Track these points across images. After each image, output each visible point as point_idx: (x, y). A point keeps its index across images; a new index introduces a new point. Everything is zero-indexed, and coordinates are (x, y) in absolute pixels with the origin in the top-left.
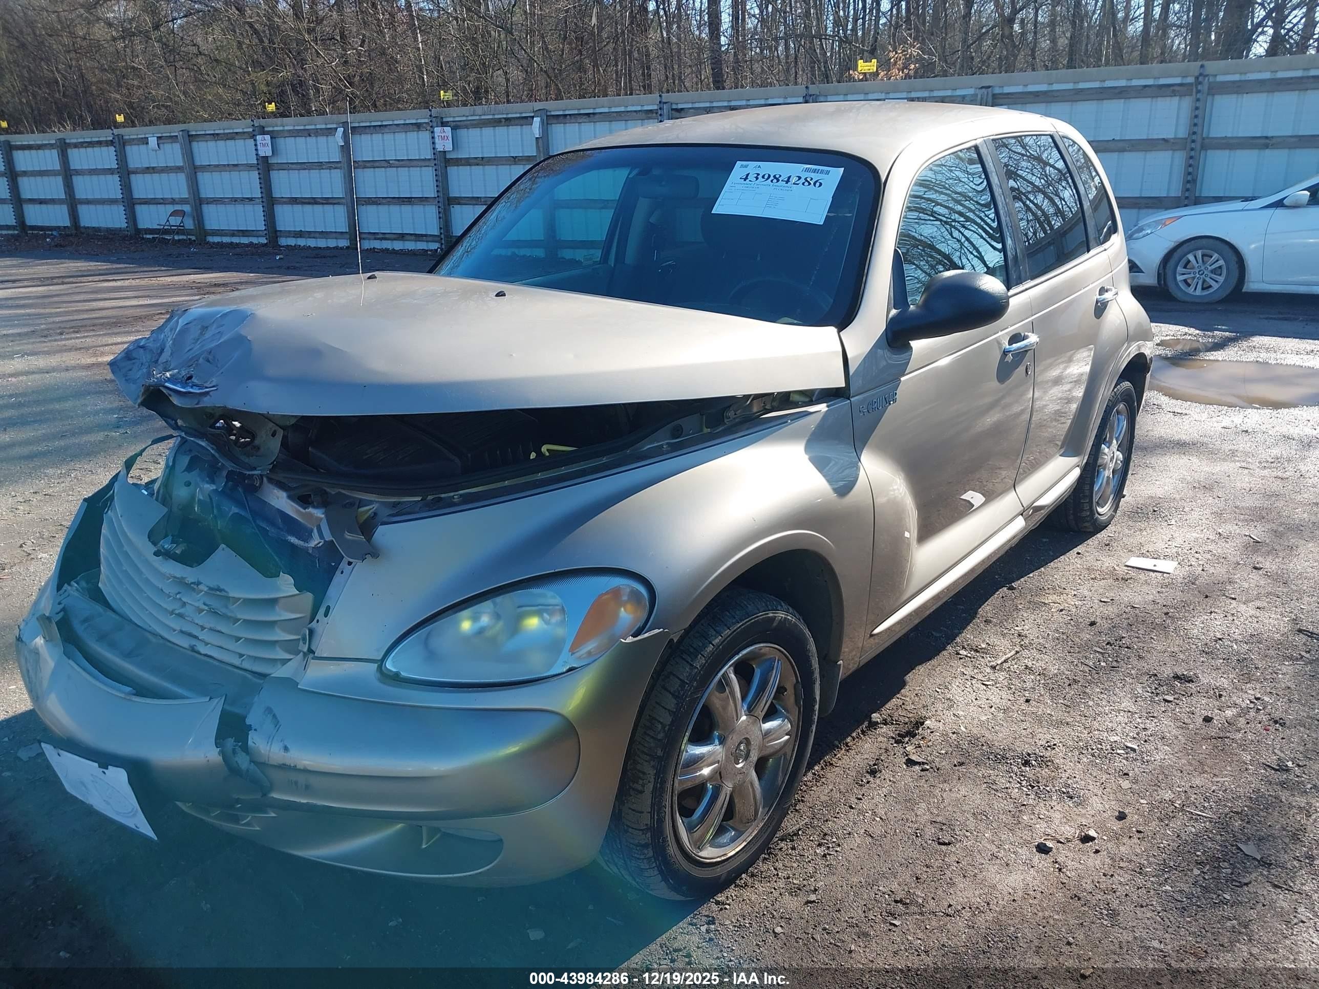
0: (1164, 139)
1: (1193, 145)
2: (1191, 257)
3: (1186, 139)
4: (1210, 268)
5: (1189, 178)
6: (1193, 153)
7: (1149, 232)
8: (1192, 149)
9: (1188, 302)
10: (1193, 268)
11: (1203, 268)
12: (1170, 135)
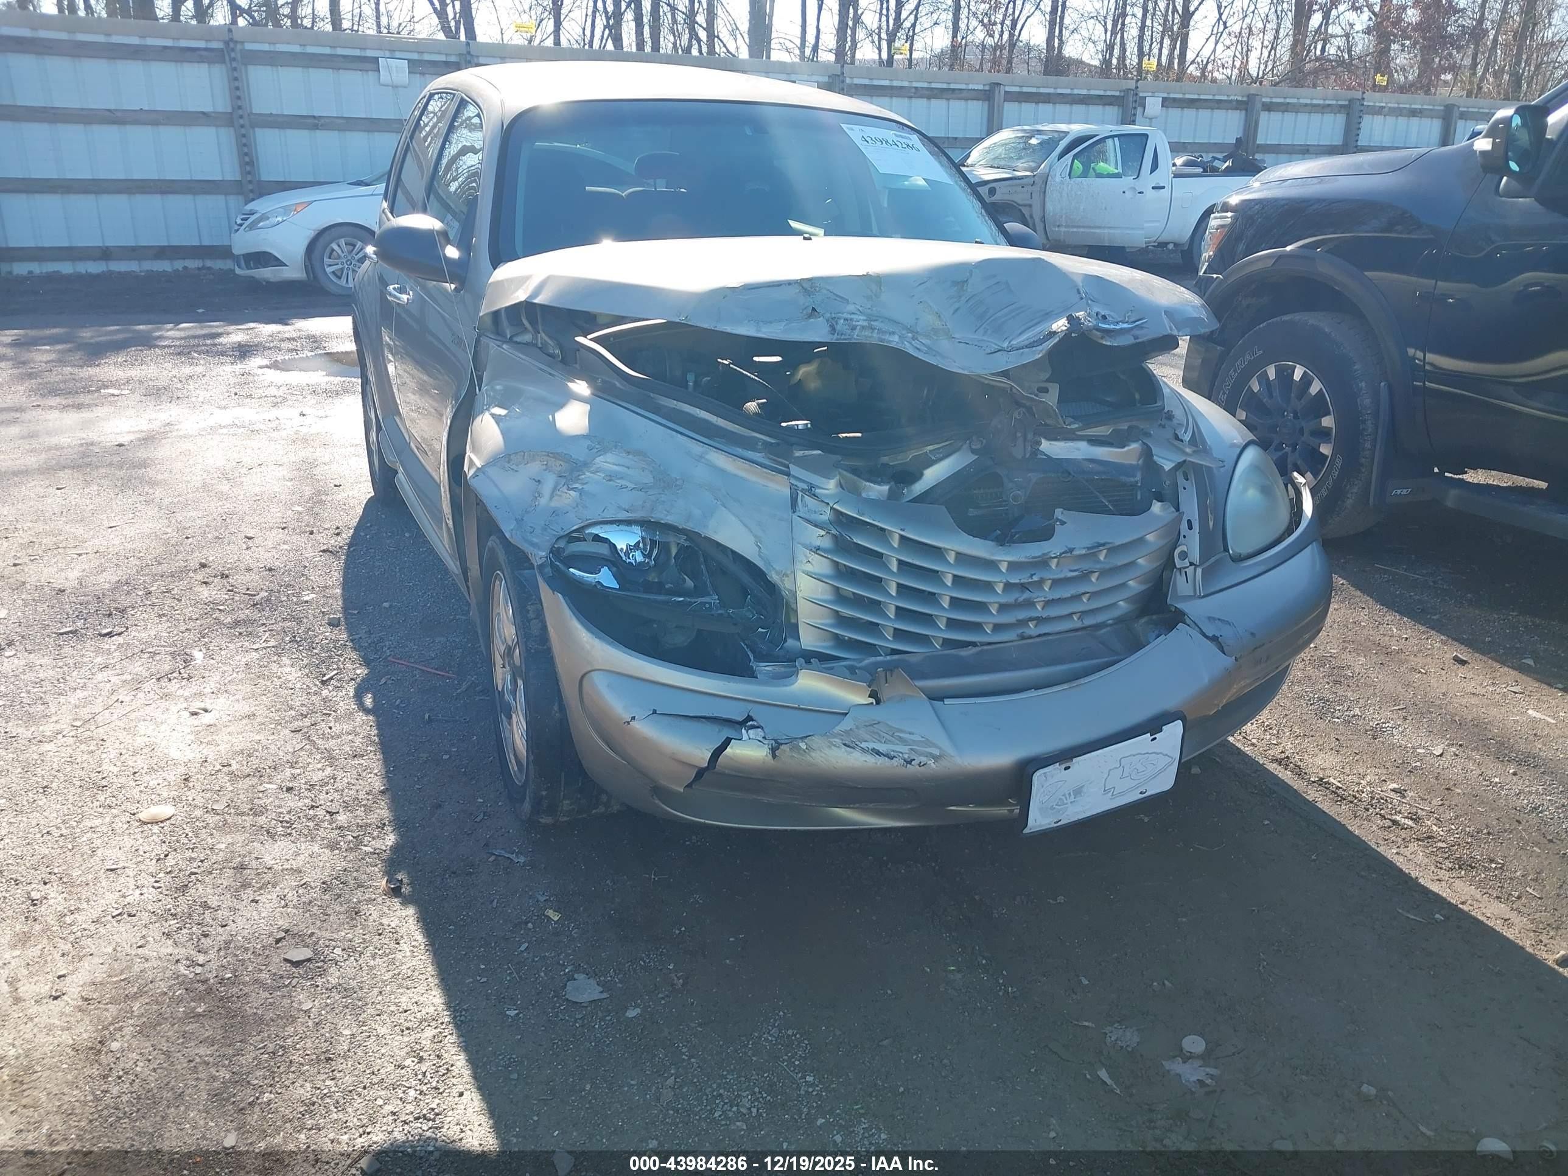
0: (203, 113)
1: (241, 121)
2: (335, 247)
3: (231, 114)
4: (356, 257)
5: (247, 159)
6: (243, 131)
7: (280, 219)
8: (242, 126)
9: (343, 296)
10: (339, 257)
11: (349, 258)
12: (208, 109)
